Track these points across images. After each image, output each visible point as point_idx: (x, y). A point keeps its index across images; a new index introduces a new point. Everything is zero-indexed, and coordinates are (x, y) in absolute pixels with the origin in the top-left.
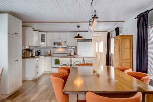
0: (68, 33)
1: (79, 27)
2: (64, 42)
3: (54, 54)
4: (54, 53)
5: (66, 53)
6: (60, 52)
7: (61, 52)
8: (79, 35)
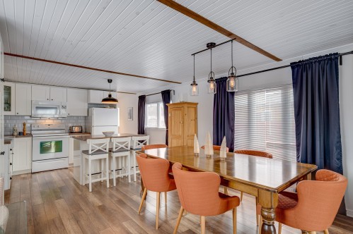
0: (69, 89)
1: (110, 81)
2: (61, 107)
3: (33, 132)
4: (33, 129)
5: (62, 128)
8: (110, 96)
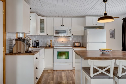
0: (72, 18)
2: (68, 30)
3: (55, 45)
4: (55, 43)
5: (69, 43)
6: (61, 43)
7: (64, 43)
8: (105, 14)
